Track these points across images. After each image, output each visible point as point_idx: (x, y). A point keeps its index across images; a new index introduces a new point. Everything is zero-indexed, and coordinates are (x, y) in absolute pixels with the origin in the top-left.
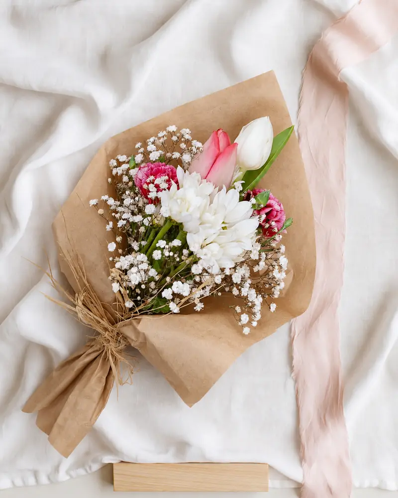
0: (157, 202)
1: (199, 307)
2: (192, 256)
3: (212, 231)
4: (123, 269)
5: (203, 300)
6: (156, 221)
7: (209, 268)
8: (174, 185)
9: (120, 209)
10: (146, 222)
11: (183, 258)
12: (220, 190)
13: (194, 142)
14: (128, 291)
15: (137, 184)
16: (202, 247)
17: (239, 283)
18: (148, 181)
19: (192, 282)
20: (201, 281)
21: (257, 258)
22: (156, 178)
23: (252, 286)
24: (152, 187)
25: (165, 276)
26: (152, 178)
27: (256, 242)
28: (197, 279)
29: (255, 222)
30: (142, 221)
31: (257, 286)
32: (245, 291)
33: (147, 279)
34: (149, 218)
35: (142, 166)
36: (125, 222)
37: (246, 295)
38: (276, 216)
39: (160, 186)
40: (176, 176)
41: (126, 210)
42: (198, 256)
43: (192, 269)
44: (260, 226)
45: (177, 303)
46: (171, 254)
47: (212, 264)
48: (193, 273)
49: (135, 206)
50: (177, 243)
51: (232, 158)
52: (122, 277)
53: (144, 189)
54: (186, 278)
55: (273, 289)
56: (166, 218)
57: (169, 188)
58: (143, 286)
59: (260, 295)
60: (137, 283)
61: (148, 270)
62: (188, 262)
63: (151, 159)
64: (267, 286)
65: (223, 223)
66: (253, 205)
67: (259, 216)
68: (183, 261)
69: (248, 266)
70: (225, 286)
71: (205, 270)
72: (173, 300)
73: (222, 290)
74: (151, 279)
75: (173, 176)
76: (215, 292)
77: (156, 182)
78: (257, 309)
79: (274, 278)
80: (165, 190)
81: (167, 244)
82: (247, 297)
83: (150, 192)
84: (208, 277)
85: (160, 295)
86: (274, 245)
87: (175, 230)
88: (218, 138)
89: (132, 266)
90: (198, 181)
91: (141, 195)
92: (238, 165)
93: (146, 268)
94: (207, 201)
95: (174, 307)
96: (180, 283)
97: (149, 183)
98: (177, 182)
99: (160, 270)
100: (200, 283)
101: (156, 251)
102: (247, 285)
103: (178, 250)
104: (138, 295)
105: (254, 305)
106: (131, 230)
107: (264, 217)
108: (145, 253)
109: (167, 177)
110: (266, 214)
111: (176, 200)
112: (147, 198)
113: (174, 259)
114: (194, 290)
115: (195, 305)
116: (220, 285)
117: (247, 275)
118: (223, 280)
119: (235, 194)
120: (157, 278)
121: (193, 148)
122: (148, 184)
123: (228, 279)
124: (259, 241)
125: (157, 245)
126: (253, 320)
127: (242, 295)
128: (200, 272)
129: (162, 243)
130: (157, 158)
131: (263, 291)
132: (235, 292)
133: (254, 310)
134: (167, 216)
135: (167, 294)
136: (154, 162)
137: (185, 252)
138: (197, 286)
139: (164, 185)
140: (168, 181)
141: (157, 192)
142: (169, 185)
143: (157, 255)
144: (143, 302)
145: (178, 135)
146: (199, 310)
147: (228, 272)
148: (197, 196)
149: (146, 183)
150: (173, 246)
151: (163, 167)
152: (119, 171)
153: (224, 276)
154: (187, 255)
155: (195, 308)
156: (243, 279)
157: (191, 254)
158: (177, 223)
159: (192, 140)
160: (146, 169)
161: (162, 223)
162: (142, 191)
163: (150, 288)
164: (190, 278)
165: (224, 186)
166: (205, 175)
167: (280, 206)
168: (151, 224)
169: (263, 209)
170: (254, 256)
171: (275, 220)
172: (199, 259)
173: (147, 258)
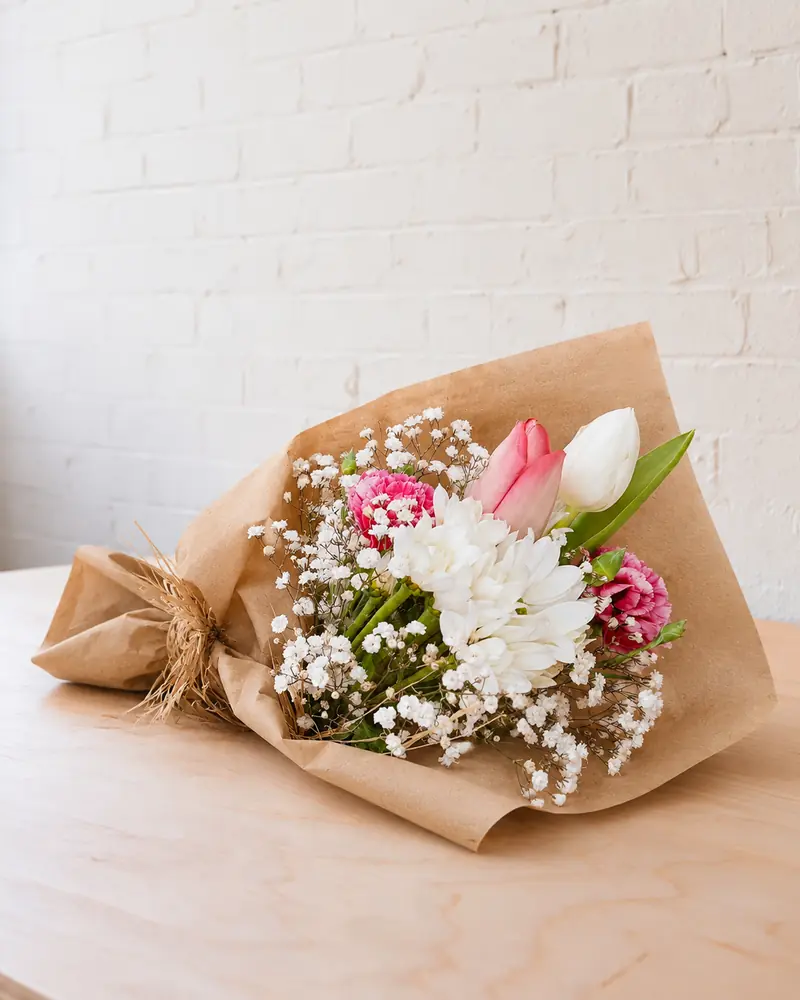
0: (384, 545)
1: (448, 756)
2: (447, 655)
3: (494, 614)
4: (298, 657)
6: (377, 584)
7: (479, 682)
8: (426, 520)
9: (308, 549)
10: (356, 582)
11: (425, 658)
12: (520, 537)
14: (304, 701)
15: (351, 505)
16: (470, 642)
18: (375, 501)
19: (438, 705)
20: (457, 704)
21: (585, 682)
22: (392, 499)
24: (380, 516)
25: (384, 687)
26: (384, 497)
27: (585, 650)
28: (451, 698)
29: (588, 610)
32: (551, 738)
33: (345, 685)
34: (365, 576)
35: (369, 472)
36: (314, 576)
38: (640, 605)
39: (398, 516)
40: (432, 504)
41: (322, 553)
42: (458, 657)
43: (443, 679)
44: (597, 623)
45: (405, 737)
46: (402, 646)
47: (483, 675)
48: (443, 687)
49: (341, 547)
50: (416, 627)
53: (365, 517)
54: (427, 696)
55: (617, 743)
56: (399, 580)
57: (414, 524)
58: (335, 696)
60: (323, 688)
61: (350, 668)
62: (435, 666)
63: (388, 465)
65: (520, 601)
66: (588, 576)
67: (596, 598)
68: (424, 663)
69: (567, 696)
71: (468, 685)
72: (395, 731)
74: (354, 687)
75: (425, 504)
77: (391, 507)
80: (407, 525)
83: (375, 523)
84: (472, 698)
85: (369, 718)
87: (415, 604)
88: (526, 436)
90: (477, 514)
91: (357, 527)
92: (561, 499)
93: (347, 663)
94: (492, 554)
95: (393, 742)
96: (413, 698)
97: (376, 506)
98: (432, 515)
99: (372, 671)
100: (455, 708)
101: (371, 637)
103: (420, 643)
107: (606, 602)
108: (350, 637)
109: (414, 502)
110: (614, 597)
111: (426, 546)
112: (367, 535)
113: (406, 657)
114: (442, 718)
115: (441, 750)
116: (494, 715)
119: (550, 550)
120: (367, 686)
122: (374, 507)
124: (592, 649)
127: (543, 745)
128: (461, 686)
129: (386, 629)
130: (402, 466)
134: (403, 577)
135: (384, 717)
136: (393, 471)
137: (432, 648)
138: (448, 712)
139: (405, 516)
140: (416, 510)
141: (389, 526)
142: (417, 516)
143: (371, 644)
144: (334, 725)
146: (448, 764)
148: (471, 543)
149: (371, 504)
150: (409, 634)
151: (410, 483)
154: (434, 656)
155: (440, 759)
157: (445, 652)
158: (421, 592)
160: (375, 480)
161: (389, 587)
162: (361, 521)
163: (351, 703)
164: (436, 698)
165: (530, 530)
166: (492, 507)
167: (654, 584)
168: (367, 587)
169: (609, 585)
170: (578, 678)
171: (636, 613)
172: (459, 664)
173: (350, 647)
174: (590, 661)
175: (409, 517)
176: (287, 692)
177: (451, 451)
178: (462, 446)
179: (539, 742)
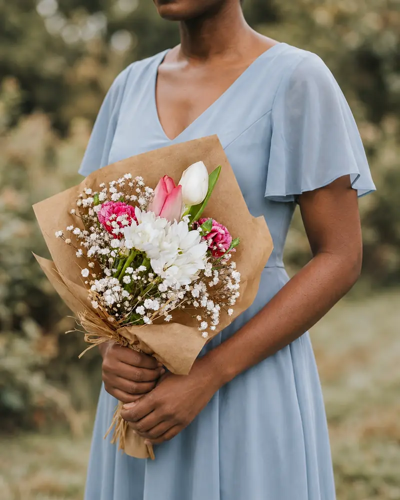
0: (120, 236)
1: (168, 318)
2: (157, 277)
3: (171, 256)
4: (99, 291)
5: (170, 312)
6: (122, 253)
7: (173, 286)
8: (134, 222)
11: (149, 280)
12: (172, 223)
13: (147, 188)
14: (107, 310)
15: (100, 221)
16: (164, 270)
17: (198, 297)
18: (111, 218)
19: (159, 299)
20: (167, 297)
21: (211, 275)
22: (118, 216)
23: (209, 298)
24: (114, 224)
25: (136, 296)
26: (114, 216)
27: (207, 262)
28: (164, 296)
29: (204, 246)
30: (110, 253)
31: (215, 298)
32: (205, 302)
33: (121, 299)
34: (116, 251)
37: (205, 306)
38: (222, 239)
39: (122, 223)
40: (135, 215)
42: (162, 277)
43: (159, 288)
44: (209, 249)
45: (150, 316)
46: (139, 278)
47: (175, 283)
48: (160, 291)
49: (102, 240)
50: (142, 268)
51: (179, 198)
52: (100, 298)
53: (108, 226)
54: (154, 296)
55: (229, 299)
57: (130, 225)
58: (119, 305)
59: (218, 305)
60: (112, 303)
61: (121, 292)
62: (154, 283)
63: (112, 199)
64: (224, 297)
65: (179, 249)
66: (201, 233)
67: (206, 241)
68: (150, 282)
69: (204, 282)
70: (187, 301)
71: (169, 288)
72: (146, 314)
73: (185, 304)
74: (125, 299)
75: (132, 214)
76: (179, 305)
77: (118, 220)
78: (216, 316)
79: (229, 289)
80: (126, 226)
81: (134, 270)
82: (206, 307)
83: (113, 228)
84: (172, 294)
85: (134, 311)
86: (224, 263)
87: (139, 258)
88: (165, 183)
89: (106, 288)
90: (154, 217)
91: (106, 231)
92: (184, 202)
93: (119, 290)
94: (163, 232)
95: (146, 320)
96: (150, 300)
98: (136, 220)
99: (131, 291)
100: (167, 299)
101: (126, 276)
102: (205, 298)
103: (145, 274)
104: (116, 312)
105: (212, 314)
107: (211, 241)
108: (117, 277)
109: (127, 216)
110: (213, 238)
111: (137, 233)
112: (112, 234)
113: (142, 282)
114: (162, 305)
115: (164, 317)
116: (183, 300)
117: (205, 290)
118: (185, 295)
119: (184, 225)
120: (130, 298)
121: (146, 193)
122: (111, 221)
123: (188, 295)
124: (209, 261)
125: (126, 272)
126: (212, 326)
127: (202, 306)
128: (166, 289)
129: (130, 270)
130: (118, 199)
131: (220, 302)
132: (196, 304)
133: (212, 317)
134: (131, 248)
135: (140, 310)
137: (151, 275)
138: (164, 301)
139: (125, 222)
140: (128, 219)
141: (120, 228)
142: (130, 221)
143: (127, 280)
144: (122, 317)
145: (134, 181)
146: (168, 320)
147: (188, 288)
148: (154, 229)
149: (109, 220)
150: (140, 271)
151: (123, 206)
153: (185, 292)
154: (152, 278)
155: (165, 319)
156: (201, 294)
157: (156, 276)
158: (140, 252)
159: (145, 186)
160: (108, 207)
161: (127, 254)
163: (125, 306)
164: (158, 296)
165: (175, 220)
166: (158, 213)
167: (224, 229)
168: (118, 255)
169: (209, 234)
170: (208, 274)
171: (222, 242)
172: (163, 280)
173: (118, 282)
174: (210, 266)
176: (99, 307)
177: (138, 190)
178: (142, 188)
179: (199, 305)
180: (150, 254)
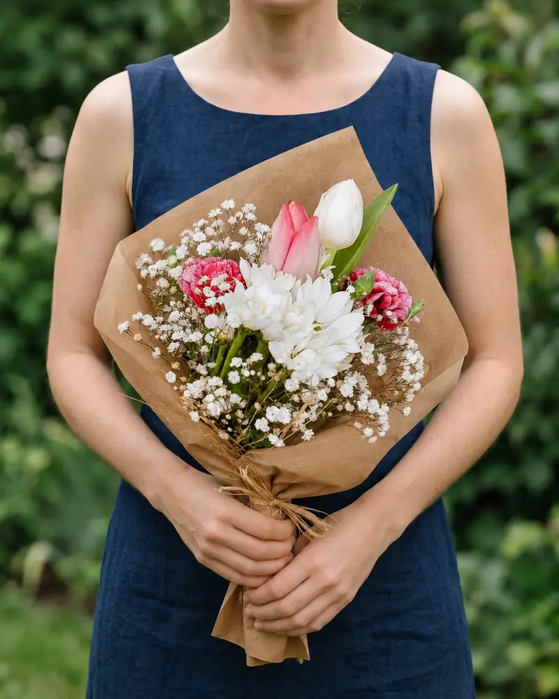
0: (219, 309)
1: (308, 434)
2: (282, 369)
3: (303, 334)
4: (195, 398)
5: (310, 424)
6: (222, 336)
7: (308, 381)
8: (239, 285)
9: (164, 327)
10: (209, 339)
11: (270, 374)
12: (304, 281)
13: (259, 225)
15: (184, 289)
16: (293, 357)
17: (352, 396)
18: (200, 283)
19: (290, 405)
20: (301, 401)
21: (372, 361)
22: (211, 278)
23: (371, 397)
24: (207, 291)
25: (252, 402)
26: (205, 278)
27: (365, 342)
28: (296, 398)
29: (359, 317)
30: (203, 338)
32: (362, 404)
34: (213, 333)
35: (187, 262)
36: (177, 345)
38: (392, 303)
39: (220, 288)
40: (240, 272)
41: (175, 327)
42: (290, 368)
43: (286, 387)
44: (368, 320)
45: (278, 433)
46: (253, 373)
47: (309, 376)
48: (288, 392)
49: (188, 320)
50: (256, 357)
51: (313, 238)
53: (197, 295)
54: (280, 402)
55: (403, 395)
56: (236, 328)
57: (233, 290)
58: (228, 417)
61: (228, 396)
62: (277, 378)
63: (199, 254)
64: (396, 393)
65: (315, 322)
66: (353, 295)
67: (363, 308)
68: (270, 378)
69: (362, 373)
71: (303, 385)
74: (235, 408)
75: (235, 273)
76: (323, 412)
77: (214, 283)
79: (405, 381)
80: (227, 292)
81: (244, 361)
82: (367, 410)
84: (308, 394)
85: (253, 426)
87: (251, 341)
88: (290, 214)
89: (205, 393)
90: (272, 274)
91: (194, 304)
92: (322, 245)
93: (225, 394)
94: (289, 297)
95: (274, 439)
96: (274, 408)
97: (203, 286)
98: (242, 280)
99: (243, 394)
100: (301, 404)
101: (231, 372)
102: (365, 397)
103: (263, 366)
106: (188, 352)
107: (370, 308)
108: (218, 375)
109: (226, 276)
110: (375, 303)
111: (246, 303)
112: (203, 306)
113: (258, 379)
114: (295, 414)
115: (301, 433)
116: (327, 402)
117: (364, 385)
118: (329, 395)
119: (324, 284)
120: (243, 405)
121: (258, 234)
122: (201, 287)
123: (334, 392)
124: (369, 340)
125: (231, 365)
127: (359, 410)
128: (298, 387)
129: (236, 362)
130: (209, 252)
132: (350, 408)
134: (238, 326)
135: (261, 425)
136: (204, 257)
137: (271, 366)
138: (298, 408)
139: (225, 286)
140: (228, 280)
141: (217, 296)
142: (231, 285)
146: (308, 438)
147: (333, 383)
148: (273, 293)
149: (198, 286)
150: (254, 362)
151: (219, 263)
152: (152, 271)
153: (328, 390)
154: (274, 370)
155: (302, 437)
156: (357, 391)
157: (279, 367)
158: (253, 331)
160: (195, 267)
161: (230, 336)
162: (194, 299)
163: (238, 417)
164: (286, 400)
165: (308, 276)
166: (279, 266)
167: (397, 287)
168: (216, 340)
169: (368, 297)
170: (367, 359)
171: (392, 308)
172: (291, 373)
173: (221, 382)
174: (371, 347)
175: (227, 286)
177: (243, 231)
180: (268, 333)
